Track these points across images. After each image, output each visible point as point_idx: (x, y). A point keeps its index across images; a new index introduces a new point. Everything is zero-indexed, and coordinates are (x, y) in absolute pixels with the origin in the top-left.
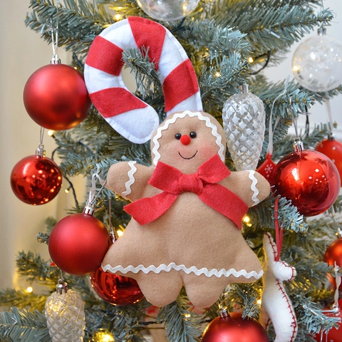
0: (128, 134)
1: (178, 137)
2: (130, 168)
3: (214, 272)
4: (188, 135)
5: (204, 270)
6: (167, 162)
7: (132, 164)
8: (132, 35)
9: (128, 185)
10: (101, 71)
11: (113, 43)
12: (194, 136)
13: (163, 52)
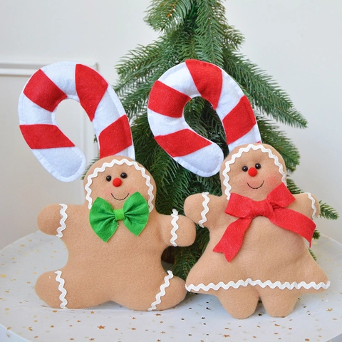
0: (196, 170)
1: (245, 169)
2: (204, 199)
3: (287, 285)
4: (254, 167)
5: (278, 284)
6: (237, 192)
7: (205, 195)
8: (192, 80)
9: (203, 214)
10: (166, 117)
11: (175, 88)
12: (258, 167)
13: (222, 93)
